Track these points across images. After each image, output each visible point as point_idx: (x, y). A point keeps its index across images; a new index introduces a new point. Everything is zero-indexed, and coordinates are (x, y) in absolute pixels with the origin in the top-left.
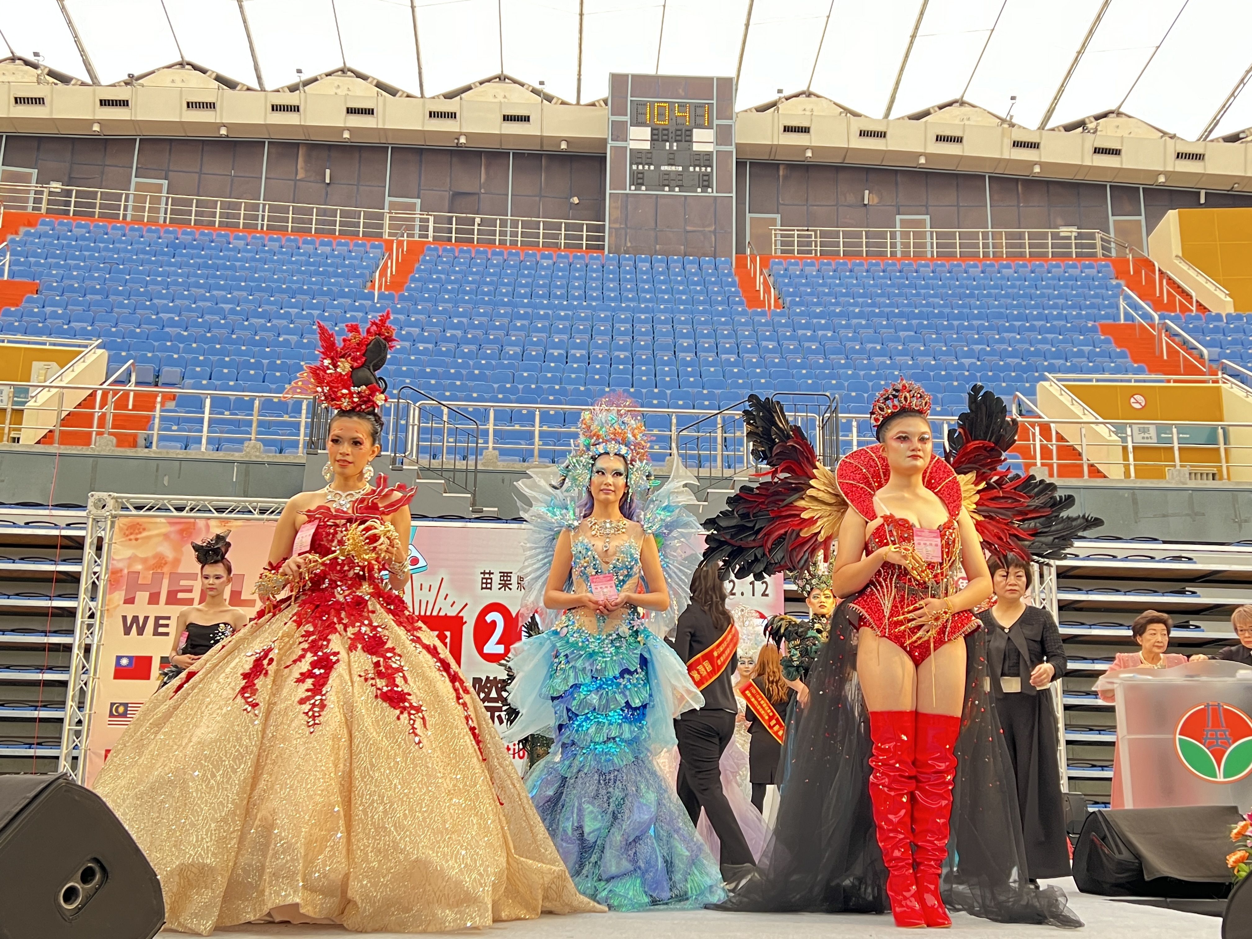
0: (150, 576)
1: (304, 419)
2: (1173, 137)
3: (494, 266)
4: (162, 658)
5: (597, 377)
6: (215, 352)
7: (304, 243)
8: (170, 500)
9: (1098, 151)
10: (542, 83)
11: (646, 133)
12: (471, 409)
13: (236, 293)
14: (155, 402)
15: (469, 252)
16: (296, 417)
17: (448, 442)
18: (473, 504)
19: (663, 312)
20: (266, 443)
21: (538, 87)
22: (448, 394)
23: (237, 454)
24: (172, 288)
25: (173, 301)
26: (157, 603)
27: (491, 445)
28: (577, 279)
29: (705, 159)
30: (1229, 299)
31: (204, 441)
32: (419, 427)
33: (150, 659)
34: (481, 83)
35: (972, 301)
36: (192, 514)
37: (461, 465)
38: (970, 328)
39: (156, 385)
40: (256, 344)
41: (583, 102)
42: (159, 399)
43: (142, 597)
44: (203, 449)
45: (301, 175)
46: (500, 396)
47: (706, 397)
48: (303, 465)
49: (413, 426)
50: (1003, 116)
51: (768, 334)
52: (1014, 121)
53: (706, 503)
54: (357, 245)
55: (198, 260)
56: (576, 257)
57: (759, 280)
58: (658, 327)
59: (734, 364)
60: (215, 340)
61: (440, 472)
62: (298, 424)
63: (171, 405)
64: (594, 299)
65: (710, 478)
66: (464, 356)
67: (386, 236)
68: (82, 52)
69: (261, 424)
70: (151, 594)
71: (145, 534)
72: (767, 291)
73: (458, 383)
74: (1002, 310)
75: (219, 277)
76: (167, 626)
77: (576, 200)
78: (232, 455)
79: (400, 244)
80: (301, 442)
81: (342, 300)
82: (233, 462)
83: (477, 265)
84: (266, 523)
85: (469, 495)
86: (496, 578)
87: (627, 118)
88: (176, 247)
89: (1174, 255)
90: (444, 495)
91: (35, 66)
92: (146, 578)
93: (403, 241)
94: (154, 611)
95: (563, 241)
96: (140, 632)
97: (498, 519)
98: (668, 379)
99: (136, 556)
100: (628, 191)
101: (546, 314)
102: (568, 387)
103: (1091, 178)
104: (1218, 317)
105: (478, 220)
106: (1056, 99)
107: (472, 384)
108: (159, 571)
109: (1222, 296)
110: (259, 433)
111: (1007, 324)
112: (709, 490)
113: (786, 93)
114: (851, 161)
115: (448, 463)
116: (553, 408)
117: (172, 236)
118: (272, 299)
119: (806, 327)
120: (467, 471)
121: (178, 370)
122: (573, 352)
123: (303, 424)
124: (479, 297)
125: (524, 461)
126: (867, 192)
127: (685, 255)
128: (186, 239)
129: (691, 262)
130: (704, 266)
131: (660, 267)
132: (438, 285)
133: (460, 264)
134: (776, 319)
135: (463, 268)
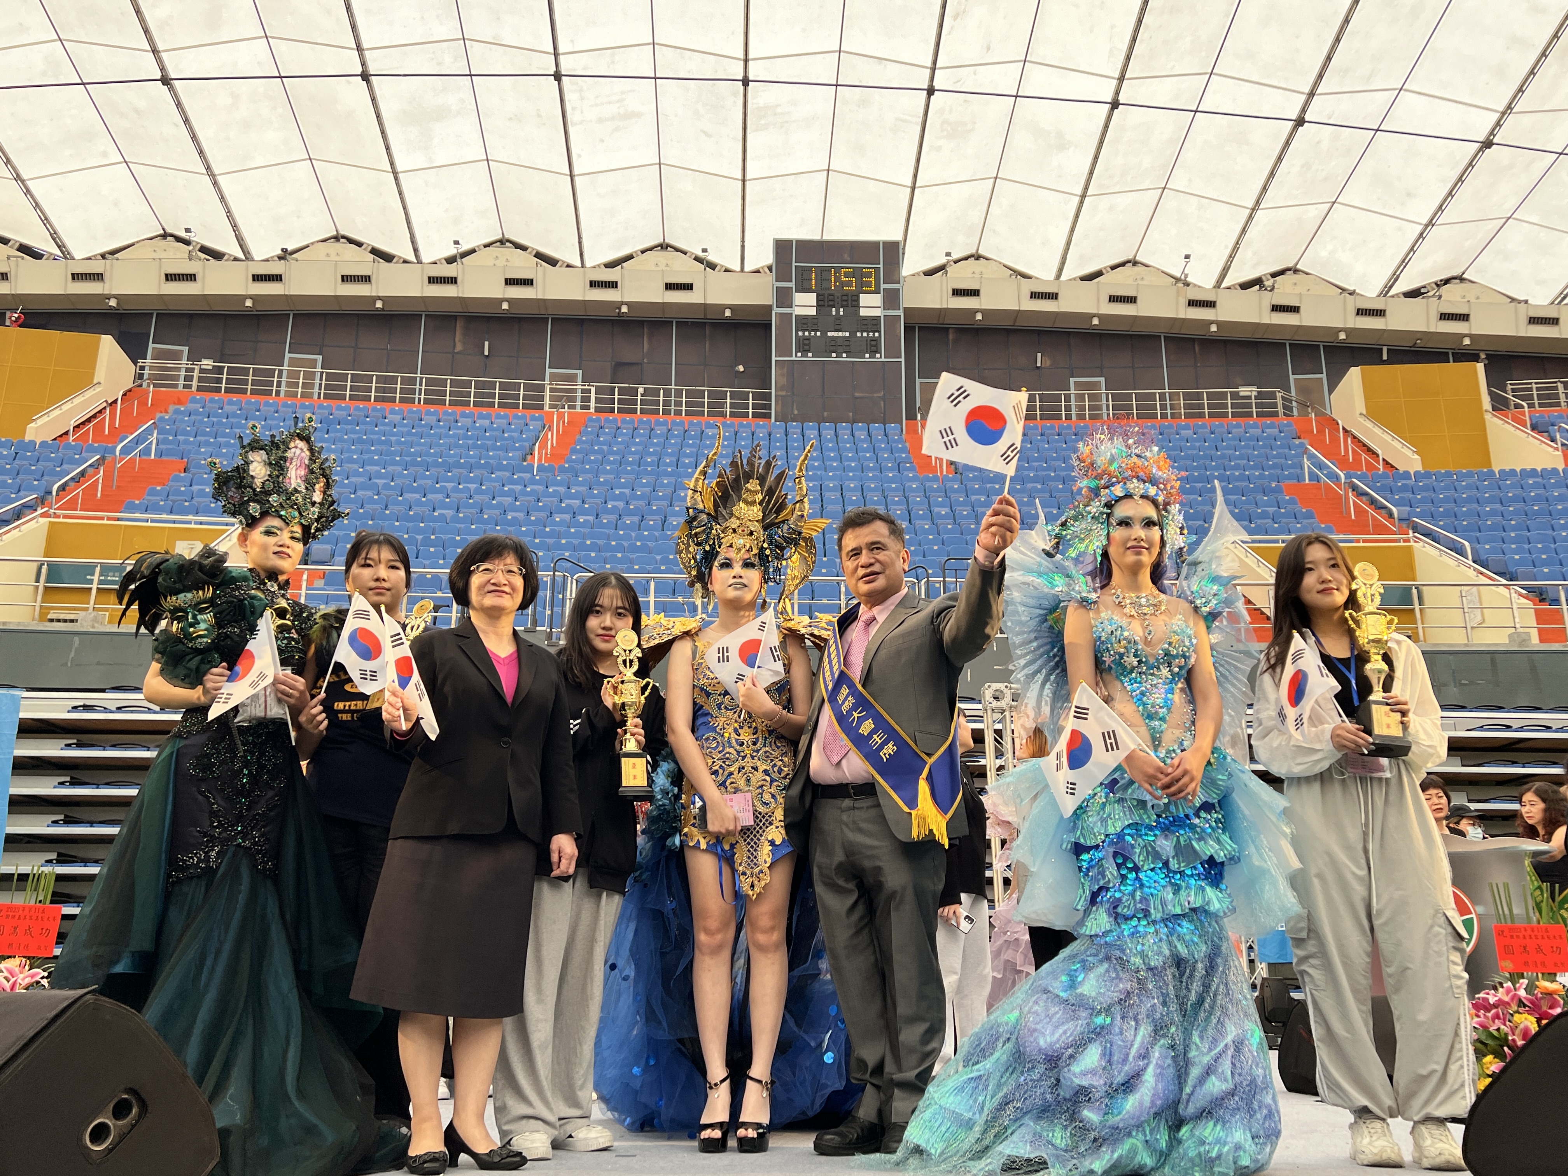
2: (1352, 293)
3: (658, 436)
9: (1276, 308)
10: (705, 251)
11: (811, 298)
13: (390, 468)
14: (300, 581)
15: (632, 422)
21: (700, 254)
29: (872, 323)
30: (1416, 456)
34: (643, 252)
40: (409, 519)
41: (746, 269)
42: (305, 577)
45: (459, 347)
46: (663, 568)
50: (1178, 275)
51: (940, 499)
52: (1189, 279)
54: (516, 417)
55: (352, 436)
56: (741, 425)
58: (826, 495)
63: (320, 583)
66: (626, 527)
67: (547, 408)
68: (235, 227)
73: (619, 555)
75: (374, 452)
77: (741, 368)
79: (561, 416)
81: (499, 473)
83: (640, 435)
87: (792, 284)
88: (329, 423)
89: (1358, 412)
91: (187, 242)
93: (564, 413)
95: (728, 410)
100: (794, 358)
103: (1269, 336)
104: (1406, 475)
105: (641, 390)
106: (1231, 257)
109: (1409, 453)
113: (955, 256)
114: (1021, 323)
117: (326, 411)
118: (428, 473)
121: (328, 547)
124: (641, 468)
126: (1039, 355)
127: (854, 421)
128: (339, 414)
129: (861, 429)
130: (874, 433)
131: (828, 434)
132: (600, 457)
133: (624, 434)
134: (949, 484)
135: (626, 438)
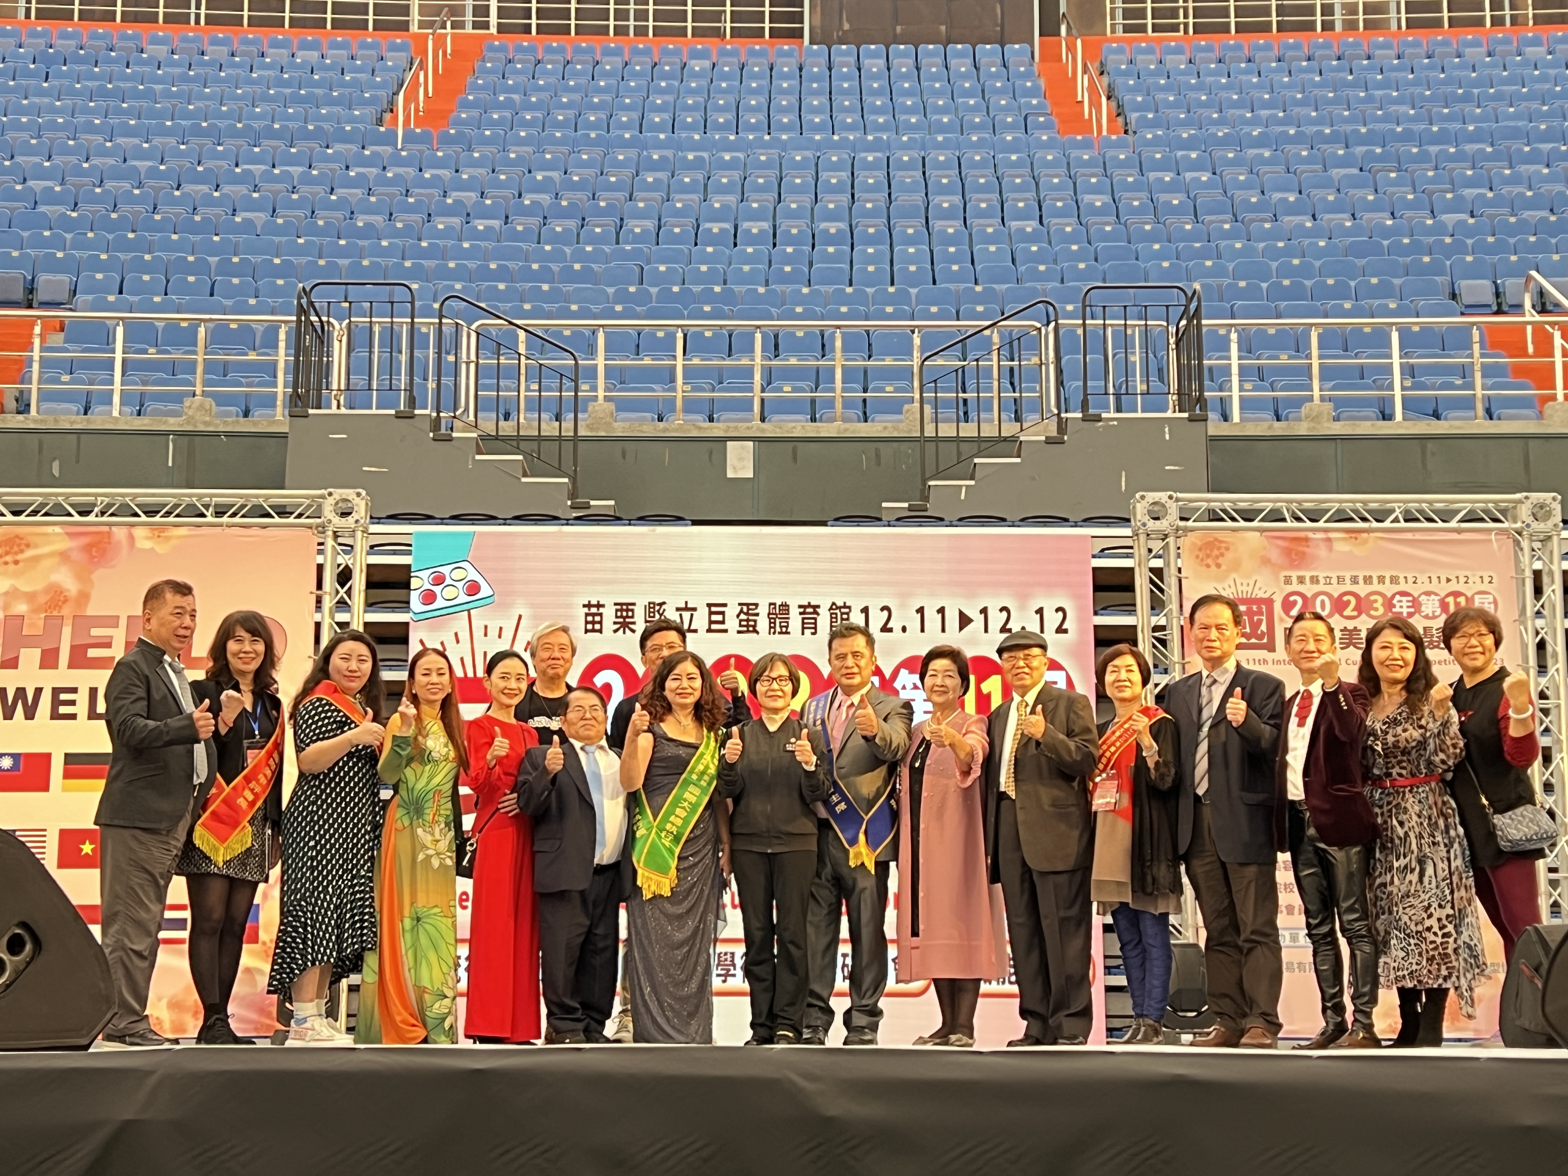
0: (41, 623)
1: (282, 356)
3: (606, 75)
4: (66, 755)
5: (788, 269)
6: (128, 246)
7: (272, 46)
8: (67, 496)
12: (567, 333)
13: (157, 141)
14: (31, 335)
15: (561, 50)
16: (269, 355)
17: (527, 391)
18: (573, 496)
19: (906, 147)
20: (221, 400)
22: (527, 307)
23: (172, 420)
24: (47, 135)
25: (50, 158)
26: (56, 666)
27: (601, 393)
28: (754, 92)
31: (116, 399)
32: (477, 364)
33: (48, 756)
35: (1468, 108)
36: (105, 519)
37: (550, 428)
38: (1460, 157)
39: (30, 306)
40: (195, 229)
42: (37, 330)
43: (30, 657)
44: (115, 413)
46: (618, 308)
47: (979, 299)
48: (284, 436)
49: (468, 364)
51: (1094, 180)
53: (972, 483)
54: (365, 46)
55: (89, 84)
56: (753, 53)
57: (1082, 82)
58: (897, 175)
59: (1032, 238)
60: (125, 224)
61: (514, 443)
62: (275, 364)
63: (58, 339)
64: (785, 128)
65: (979, 440)
66: (555, 239)
67: (414, 28)
69: (209, 367)
70: (43, 652)
71: (29, 553)
72: (1095, 103)
73: (545, 287)
74: (1520, 124)
75: (128, 113)
76: (73, 703)
78: (165, 423)
79: (440, 42)
80: (280, 397)
81: (339, 147)
82: (166, 434)
83: (576, 74)
84: (228, 531)
85: (566, 480)
86: (609, 614)
88: (49, 61)
90: (524, 480)
92: (35, 625)
93: (446, 35)
94: (50, 680)
95: (728, 25)
96: (30, 715)
97: (616, 519)
98: (913, 268)
99: (16, 590)
101: (699, 160)
102: (737, 288)
107: (570, 287)
108: (55, 613)
110: (206, 383)
111: (1527, 149)
112: (976, 460)
115: (530, 427)
116: (707, 326)
117: (42, 41)
118: (220, 148)
119: (1161, 166)
120: (560, 438)
121: (65, 278)
122: (745, 225)
123: (281, 365)
124: (579, 133)
125: (660, 419)
127: (948, 41)
128: (66, 45)
129: (960, 55)
130: (983, 61)
131: (903, 65)
132: (507, 114)
133: (547, 73)
134: (1110, 153)
135: (552, 80)
